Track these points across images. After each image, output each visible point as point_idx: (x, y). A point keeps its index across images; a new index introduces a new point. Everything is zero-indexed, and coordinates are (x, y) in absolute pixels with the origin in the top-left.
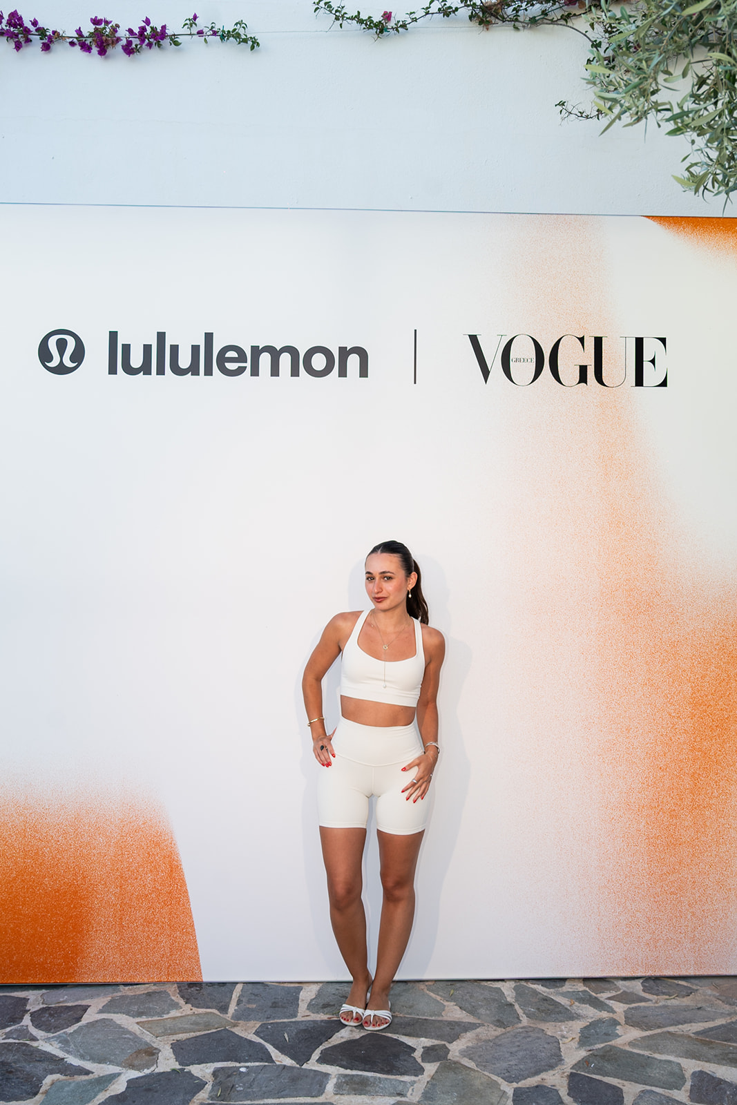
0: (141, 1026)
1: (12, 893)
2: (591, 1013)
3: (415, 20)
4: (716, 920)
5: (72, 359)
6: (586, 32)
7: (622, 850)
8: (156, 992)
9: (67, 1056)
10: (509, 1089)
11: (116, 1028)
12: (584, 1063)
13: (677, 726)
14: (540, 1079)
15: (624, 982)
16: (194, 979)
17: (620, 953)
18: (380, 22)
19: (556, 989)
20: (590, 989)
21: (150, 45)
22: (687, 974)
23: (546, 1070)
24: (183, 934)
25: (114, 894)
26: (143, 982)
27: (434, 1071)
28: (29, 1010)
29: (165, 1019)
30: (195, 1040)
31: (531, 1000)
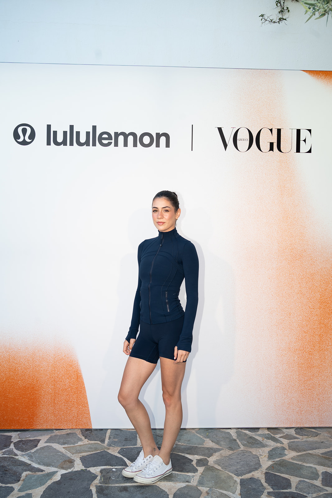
0: (65, 449)
1: (4, 388)
2: (272, 444)
5: (30, 138)
7: (286, 369)
8: (71, 433)
9: (32, 463)
10: (238, 479)
11: (54, 450)
12: (271, 467)
13: (313, 313)
14: (251, 475)
15: (286, 430)
16: (88, 427)
17: (284, 416)
19: (255, 432)
20: (271, 433)
22: (315, 426)
23: (254, 471)
24: (83, 407)
25: (51, 389)
26: (65, 429)
27: (202, 471)
28: (13, 441)
29: (76, 446)
30: (91, 456)
31: (244, 437)
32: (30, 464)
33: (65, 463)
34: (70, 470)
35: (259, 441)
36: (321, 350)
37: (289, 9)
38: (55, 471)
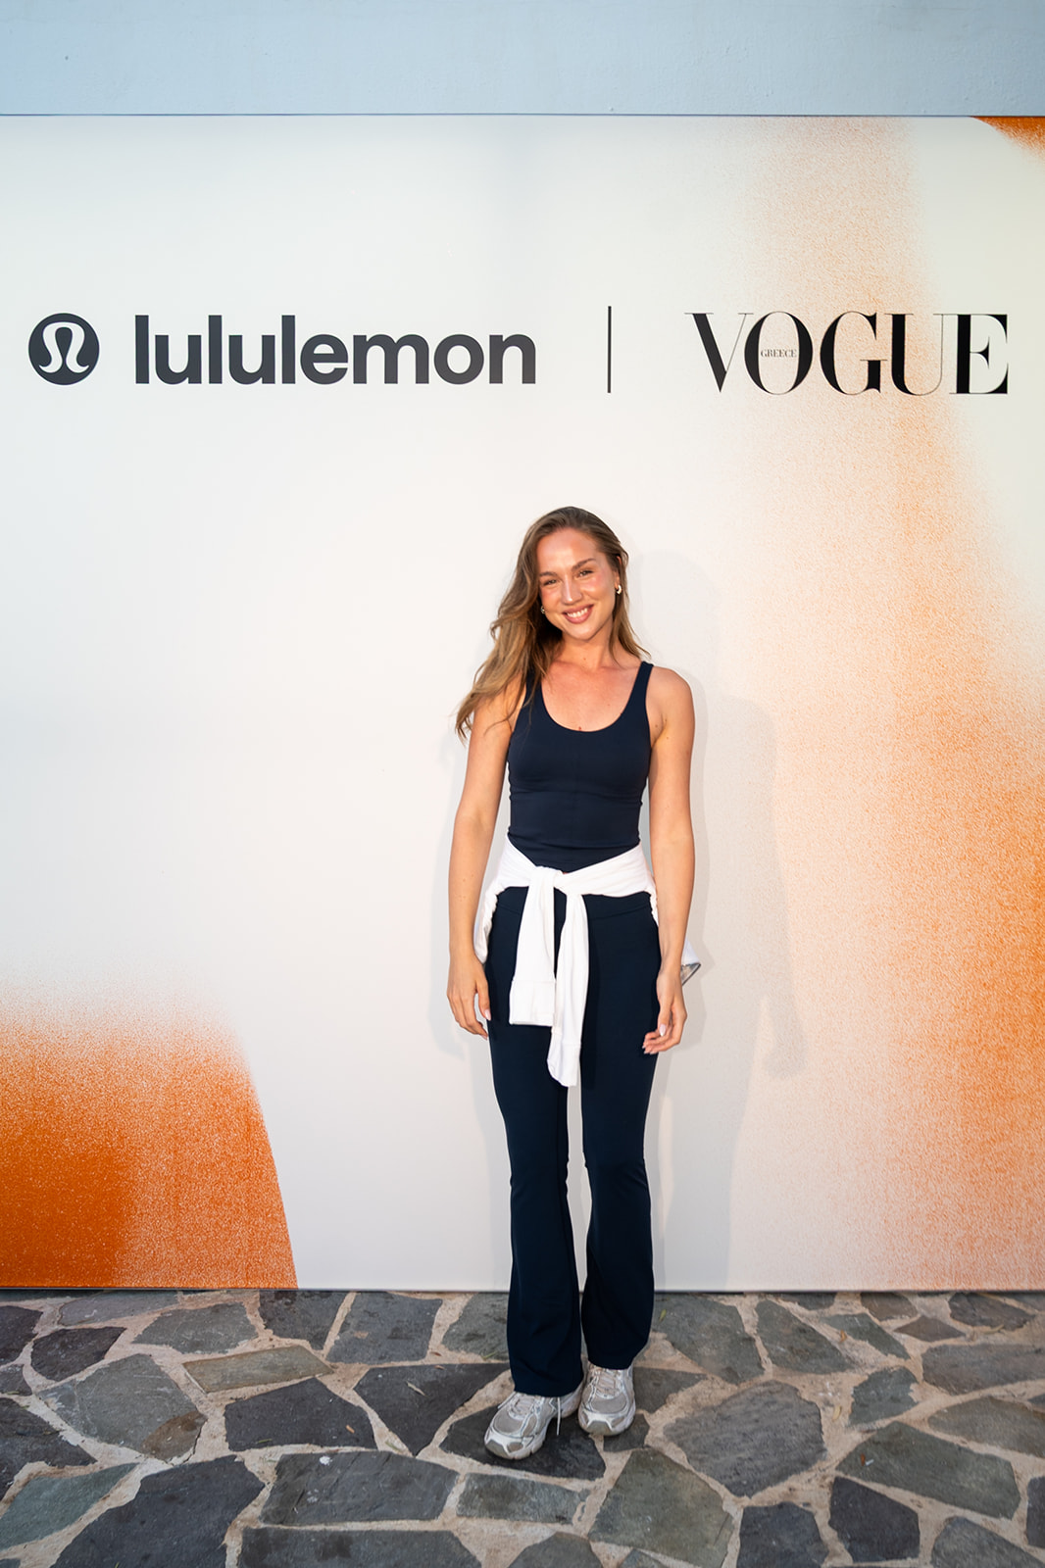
0: (188, 1371)
1: (18, 1158)
2: (871, 1357)
5: (81, 360)
9: (65, 1426)
10: (736, 1507)
11: (151, 1374)
12: (855, 1459)
14: (785, 1490)
15: (922, 1300)
16: (285, 1285)
17: (916, 1257)
19: (820, 1310)
20: (871, 1311)
22: (1019, 1288)
23: (796, 1471)
24: (267, 1220)
25: (166, 1163)
26: (210, 1288)
27: (621, 1470)
28: (36, 1335)
29: (229, 1357)
30: (264, 1400)
31: (781, 1330)
32: (58, 1432)
33: (169, 1429)
34: (177, 1461)
35: (830, 1343)
38: (127, 1465)
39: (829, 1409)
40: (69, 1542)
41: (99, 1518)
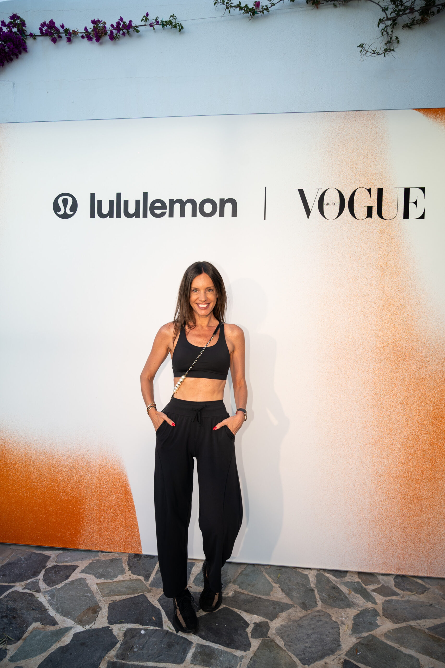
0: (98, 587)
1: (44, 499)
2: (361, 603)
3: (273, 5)
4: (442, 546)
5: (71, 210)
6: (379, 2)
7: (385, 500)
8: (116, 560)
9: (50, 607)
11: (85, 587)
13: (422, 429)
14: (323, 663)
15: (383, 577)
16: (137, 552)
17: (381, 560)
18: (253, 8)
19: (341, 579)
20: (362, 581)
21: (124, 34)
22: (423, 575)
23: (329, 655)
24: (132, 528)
26: (111, 551)
27: (257, 648)
28: (47, 566)
29: (114, 582)
30: (124, 603)
31: (325, 587)
32: (47, 610)
33: (87, 612)
34: (87, 627)
35: (344, 594)
36: (432, 479)
37: (400, 39)
38: (69, 627)
39: (343, 626)
40: (42, 660)
41: (55, 651)
